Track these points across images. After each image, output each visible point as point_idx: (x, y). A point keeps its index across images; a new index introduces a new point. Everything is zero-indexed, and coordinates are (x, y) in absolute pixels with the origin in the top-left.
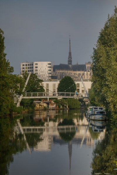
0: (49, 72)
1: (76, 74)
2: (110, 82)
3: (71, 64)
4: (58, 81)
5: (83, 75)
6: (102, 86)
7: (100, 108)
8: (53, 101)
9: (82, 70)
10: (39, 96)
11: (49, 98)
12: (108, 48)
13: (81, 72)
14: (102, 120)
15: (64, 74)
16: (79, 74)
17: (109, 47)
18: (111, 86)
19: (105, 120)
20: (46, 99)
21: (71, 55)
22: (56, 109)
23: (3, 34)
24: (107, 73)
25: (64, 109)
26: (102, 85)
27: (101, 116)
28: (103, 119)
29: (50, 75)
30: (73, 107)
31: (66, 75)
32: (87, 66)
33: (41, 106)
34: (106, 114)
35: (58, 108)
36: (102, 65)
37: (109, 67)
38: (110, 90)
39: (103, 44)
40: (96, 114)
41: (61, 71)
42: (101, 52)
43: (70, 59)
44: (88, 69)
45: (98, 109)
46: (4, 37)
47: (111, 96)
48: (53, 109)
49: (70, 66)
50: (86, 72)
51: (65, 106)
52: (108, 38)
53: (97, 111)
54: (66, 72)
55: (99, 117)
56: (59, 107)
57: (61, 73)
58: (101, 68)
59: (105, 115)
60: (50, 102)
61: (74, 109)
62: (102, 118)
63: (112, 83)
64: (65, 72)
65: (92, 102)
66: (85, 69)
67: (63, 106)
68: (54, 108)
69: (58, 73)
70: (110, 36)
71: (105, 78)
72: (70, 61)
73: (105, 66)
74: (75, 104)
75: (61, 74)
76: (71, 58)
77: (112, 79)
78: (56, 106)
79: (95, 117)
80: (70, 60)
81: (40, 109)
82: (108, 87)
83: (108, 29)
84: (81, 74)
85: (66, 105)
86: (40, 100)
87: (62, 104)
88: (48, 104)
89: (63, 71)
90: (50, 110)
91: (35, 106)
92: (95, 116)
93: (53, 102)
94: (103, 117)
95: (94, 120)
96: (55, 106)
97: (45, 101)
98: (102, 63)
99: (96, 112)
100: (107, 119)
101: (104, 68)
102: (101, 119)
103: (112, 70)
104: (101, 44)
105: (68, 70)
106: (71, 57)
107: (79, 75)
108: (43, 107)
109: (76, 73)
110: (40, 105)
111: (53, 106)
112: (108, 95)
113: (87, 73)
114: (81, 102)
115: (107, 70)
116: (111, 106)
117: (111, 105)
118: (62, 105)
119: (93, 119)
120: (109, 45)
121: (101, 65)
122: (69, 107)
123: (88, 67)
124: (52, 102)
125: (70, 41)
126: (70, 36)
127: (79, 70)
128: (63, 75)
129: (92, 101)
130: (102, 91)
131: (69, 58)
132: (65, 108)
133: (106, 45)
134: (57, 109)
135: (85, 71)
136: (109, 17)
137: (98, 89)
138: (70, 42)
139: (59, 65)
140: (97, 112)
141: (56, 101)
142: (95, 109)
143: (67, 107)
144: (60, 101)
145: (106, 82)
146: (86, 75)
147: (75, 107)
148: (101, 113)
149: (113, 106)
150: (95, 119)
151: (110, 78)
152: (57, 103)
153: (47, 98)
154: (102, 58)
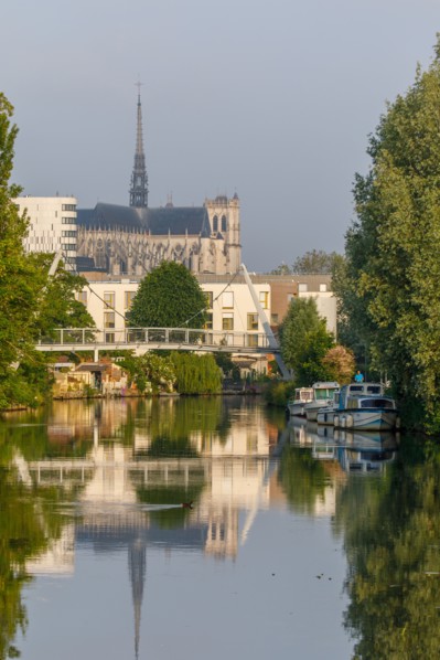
0: (67, 240)
1: (166, 250)
2: (426, 298)
3: (143, 204)
4: (123, 281)
5: (196, 253)
6: (394, 309)
7: (369, 389)
8: (116, 363)
9: (193, 232)
10: (67, 341)
11: (100, 352)
12: (416, 180)
13: (188, 241)
14: (381, 431)
15: (112, 249)
16: (178, 247)
17: (419, 174)
18: (429, 309)
19: (393, 430)
20: (89, 355)
21: (144, 167)
22: (129, 394)
23: (11, 115)
24: (415, 267)
25: (159, 396)
26: (398, 307)
27: (377, 416)
28: (385, 426)
29: (72, 254)
30: (193, 389)
31: (123, 252)
32: (211, 213)
33: (72, 384)
34: (394, 408)
35: (136, 392)
36: (399, 237)
37: (424, 243)
38: (426, 326)
39: (397, 164)
40: (360, 407)
41: (100, 236)
42: (395, 193)
43: (139, 183)
44: (215, 228)
45: (365, 392)
46: (15, 125)
47: (428, 345)
48: (118, 397)
49: (140, 212)
50: (206, 242)
51: (164, 385)
52: (418, 147)
53: (362, 396)
54: (124, 238)
55: (370, 418)
56: (141, 387)
57: (99, 244)
58: (393, 246)
59: (393, 411)
60: (107, 368)
61: (195, 395)
62: (382, 421)
63: (434, 300)
64: (118, 237)
65: (305, 365)
66: (204, 229)
67: (156, 383)
68: (120, 392)
69: (86, 244)
70: (422, 137)
71: (408, 283)
72: (139, 193)
73: (410, 242)
74: (204, 377)
75: (103, 246)
76: (144, 180)
77: (432, 286)
78: (129, 384)
79: (356, 418)
80: (139, 188)
81: (72, 394)
82: (418, 314)
83: (418, 114)
84: (187, 249)
85: (167, 379)
86: (73, 357)
87: (150, 377)
88: (98, 374)
89: (110, 236)
90: (104, 397)
91: (53, 381)
92: (355, 414)
93: (118, 368)
94: (385, 419)
95: (352, 430)
96: (123, 382)
97: (83, 364)
98: (400, 230)
99: (360, 401)
100: (398, 426)
101: (405, 249)
102: (378, 426)
103: (433, 256)
104: (391, 165)
105: (130, 231)
106: (144, 173)
107: (178, 254)
108: (80, 385)
109: (165, 243)
110: (71, 379)
111: (118, 385)
112: (420, 340)
113: (212, 245)
114: (224, 370)
115: (416, 254)
116: (428, 380)
117: (426, 377)
118: (150, 379)
119: (349, 425)
120: (422, 168)
121: (396, 239)
122: (176, 387)
123: (215, 219)
124: (114, 366)
125: (139, 104)
126: (139, 84)
127: (178, 232)
128: (109, 251)
129: (307, 362)
130: (398, 326)
131: (134, 181)
132: (165, 393)
133: (411, 167)
134: (131, 397)
135: (203, 236)
136: (418, 74)
137: (382, 320)
138: (139, 109)
139: (93, 207)
140: (362, 402)
141: (129, 364)
142: (355, 392)
143: (171, 388)
144: (145, 361)
145: (410, 298)
146: (207, 253)
147: (202, 388)
148: (379, 404)
149: (433, 378)
150: (356, 424)
151: (426, 284)
152: (132, 374)
153: (93, 352)
154: (397, 215)
